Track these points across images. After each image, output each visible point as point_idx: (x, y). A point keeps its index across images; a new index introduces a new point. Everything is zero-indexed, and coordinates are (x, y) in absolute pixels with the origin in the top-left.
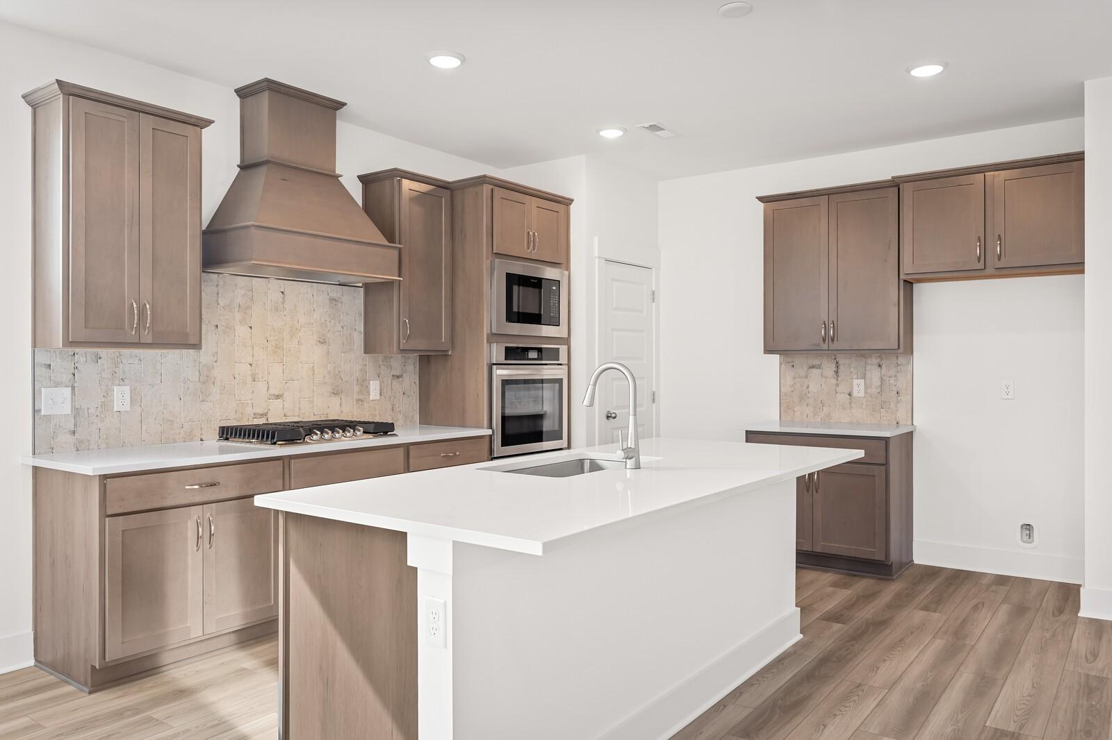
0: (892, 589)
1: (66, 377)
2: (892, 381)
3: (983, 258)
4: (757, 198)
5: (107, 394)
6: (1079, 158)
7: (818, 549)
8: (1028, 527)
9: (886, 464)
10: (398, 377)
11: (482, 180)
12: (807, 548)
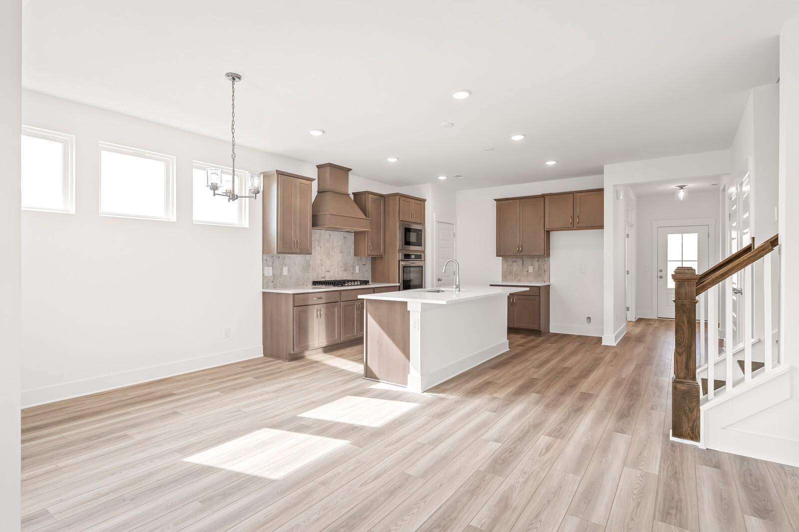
0: (540, 339)
1: (271, 264)
2: (543, 266)
3: (573, 223)
4: (494, 200)
5: (282, 269)
6: (602, 190)
7: (515, 327)
8: (589, 318)
9: (539, 296)
10: (365, 265)
11: (397, 194)
12: (512, 326)
